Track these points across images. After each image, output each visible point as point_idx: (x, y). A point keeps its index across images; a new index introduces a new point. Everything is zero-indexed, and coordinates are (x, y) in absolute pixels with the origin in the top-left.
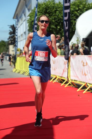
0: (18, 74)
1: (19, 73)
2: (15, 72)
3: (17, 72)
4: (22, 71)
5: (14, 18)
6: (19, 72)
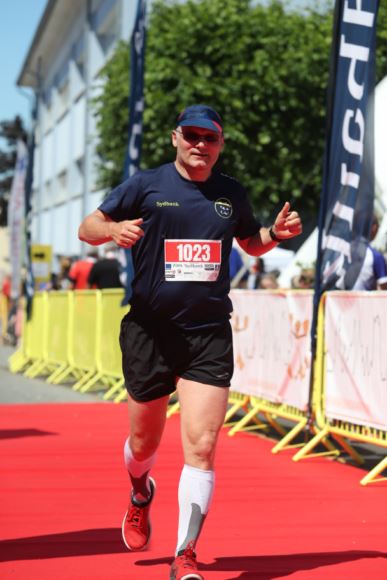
0: (39, 383)
1: (44, 377)
2: (22, 372)
3: (31, 372)
4: (58, 366)
5: (20, 82)
6: (45, 372)
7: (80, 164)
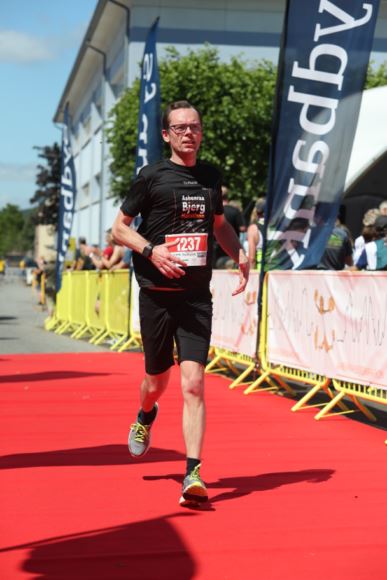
0: (64, 337)
1: (68, 333)
2: (53, 330)
3: (60, 330)
4: (79, 326)
6: (70, 330)
7: (98, 178)
